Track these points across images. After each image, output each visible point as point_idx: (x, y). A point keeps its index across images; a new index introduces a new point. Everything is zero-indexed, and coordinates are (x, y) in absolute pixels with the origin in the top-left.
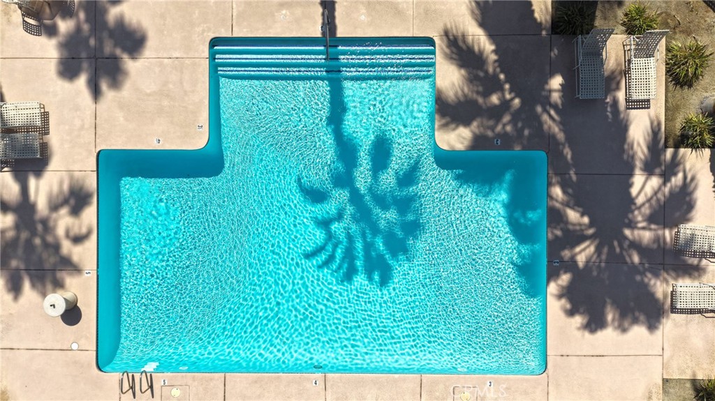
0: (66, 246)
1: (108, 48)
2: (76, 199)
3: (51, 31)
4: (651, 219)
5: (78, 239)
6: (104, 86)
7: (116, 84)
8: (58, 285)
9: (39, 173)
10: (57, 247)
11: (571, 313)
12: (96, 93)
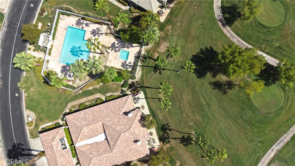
0: (79, 26)
1: (94, 34)
2: (82, 28)
3: (97, 29)
4: (69, 74)
5: (79, 27)
6: (91, 33)
7: (91, 34)
8: (76, 25)
9: (86, 25)
10: (79, 25)
11: (63, 66)
12: (91, 32)
